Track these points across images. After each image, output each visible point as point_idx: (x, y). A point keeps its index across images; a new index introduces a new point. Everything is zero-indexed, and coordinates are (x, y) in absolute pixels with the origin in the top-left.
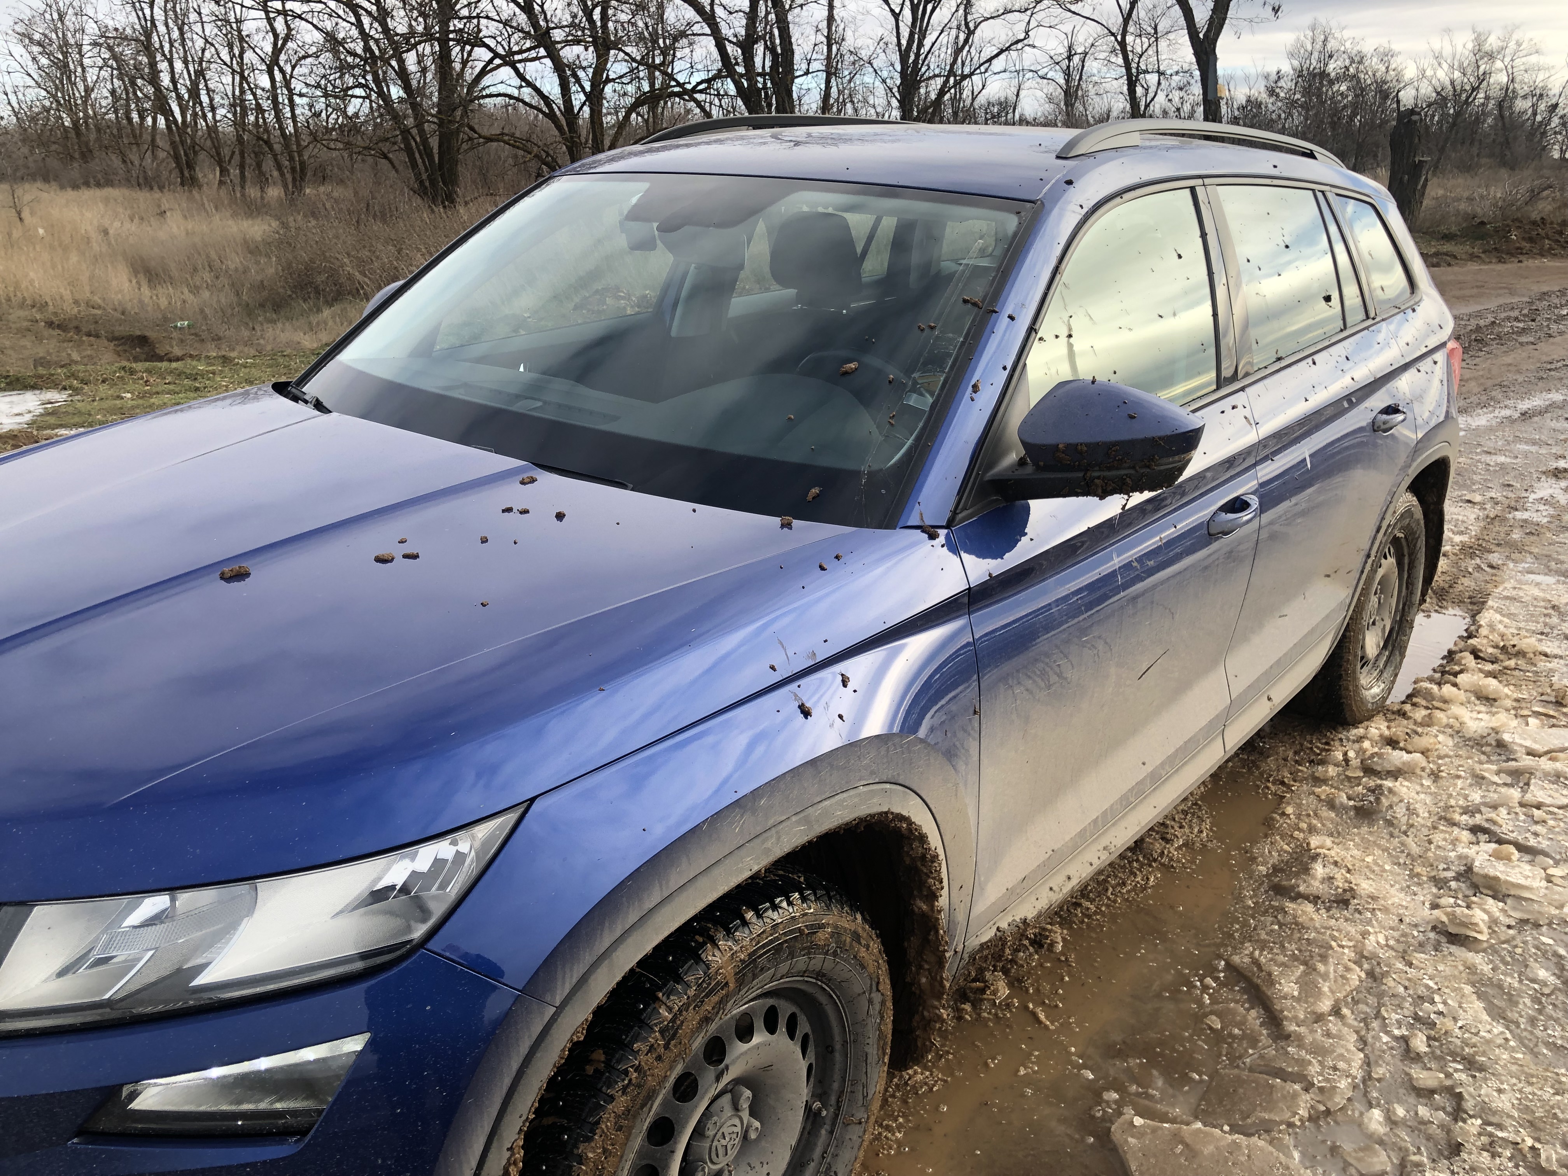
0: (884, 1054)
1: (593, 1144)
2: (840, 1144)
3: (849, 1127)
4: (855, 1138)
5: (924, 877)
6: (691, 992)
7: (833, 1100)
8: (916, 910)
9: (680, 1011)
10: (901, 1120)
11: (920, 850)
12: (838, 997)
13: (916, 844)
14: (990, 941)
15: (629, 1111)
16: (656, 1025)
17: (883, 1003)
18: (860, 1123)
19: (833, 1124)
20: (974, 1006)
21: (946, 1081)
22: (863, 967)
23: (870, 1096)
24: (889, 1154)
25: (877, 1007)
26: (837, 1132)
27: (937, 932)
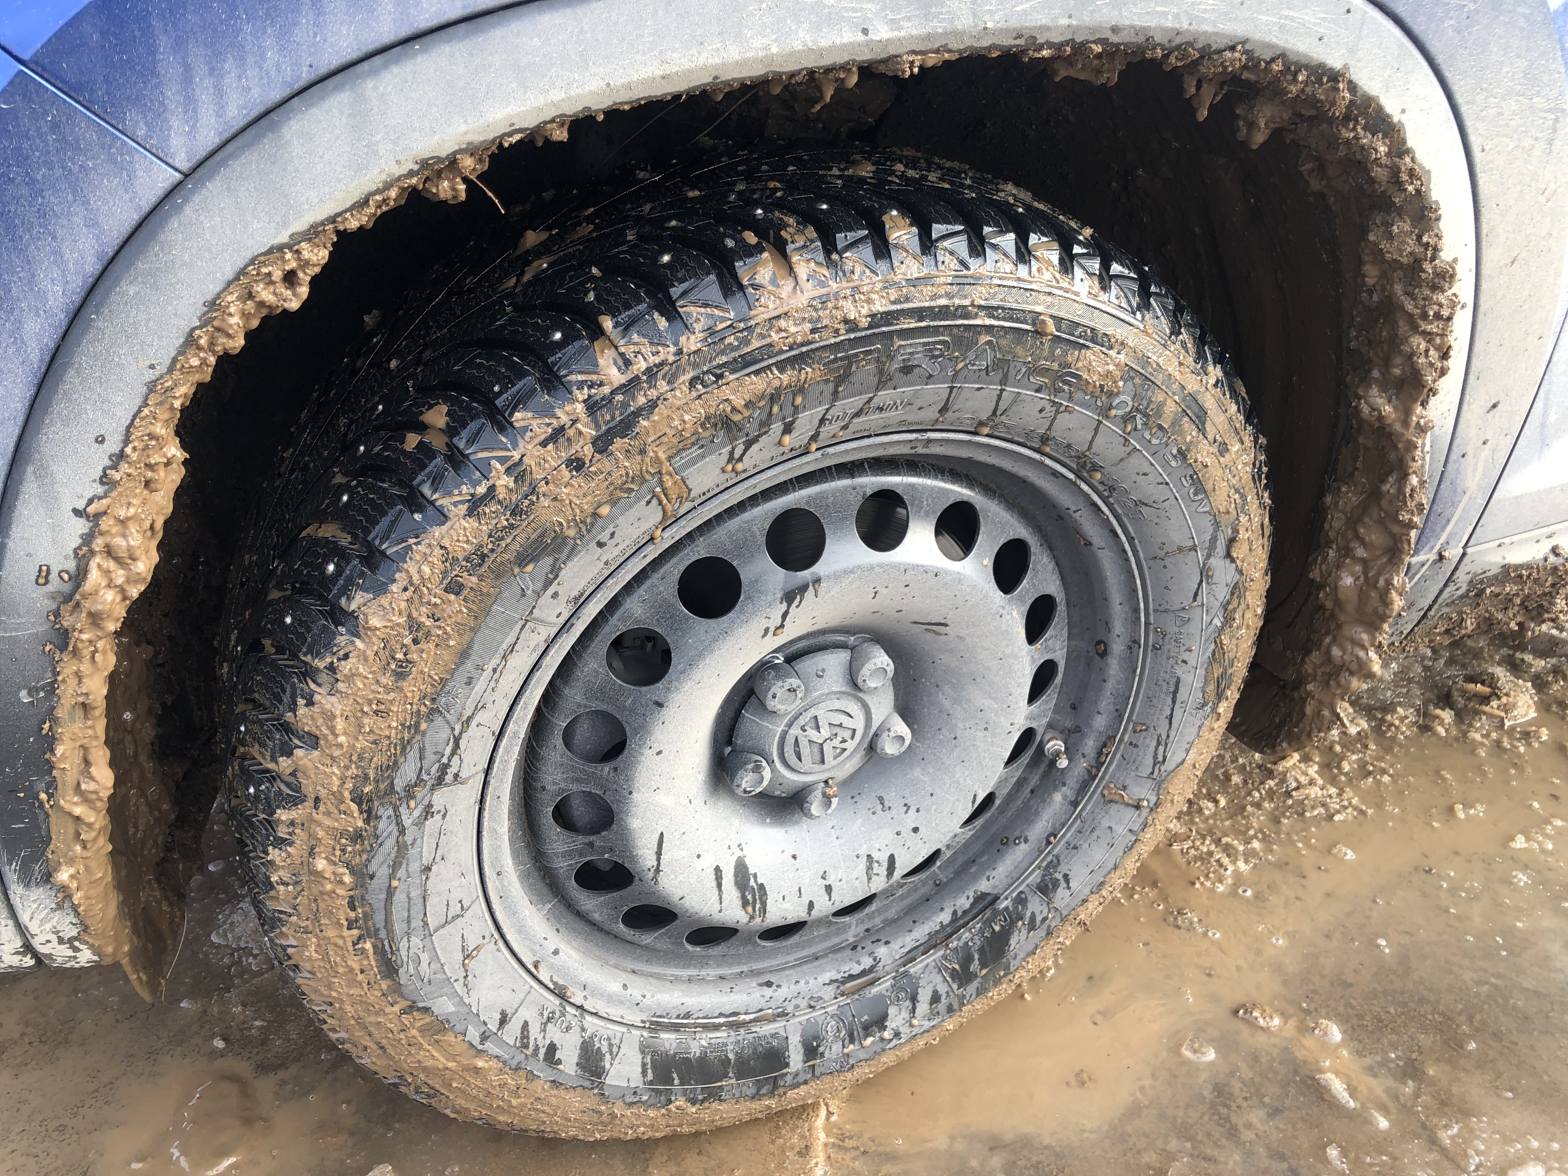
0: (1220, 696)
1: (384, 600)
2: (1088, 829)
3: (1115, 807)
4: (1120, 830)
5: (1403, 327)
6: (692, 342)
7: (1090, 745)
8: (1365, 409)
9: (651, 373)
10: (1256, 844)
11: (1411, 245)
12: (1131, 540)
13: (1401, 226)
14: (1529, 566)
15: (483, 557)
16: (581, 385)
17: (1237, 590)
18: (1138, 807)
19: (1083, 788)
20: (1459, 716)
21: (1362, 813)
22: (1199, 487)
23: (1169, 765)
24: (1212, 890)
25: (1222, 593)
26: (1087, 806)
27: (1404, 476)
